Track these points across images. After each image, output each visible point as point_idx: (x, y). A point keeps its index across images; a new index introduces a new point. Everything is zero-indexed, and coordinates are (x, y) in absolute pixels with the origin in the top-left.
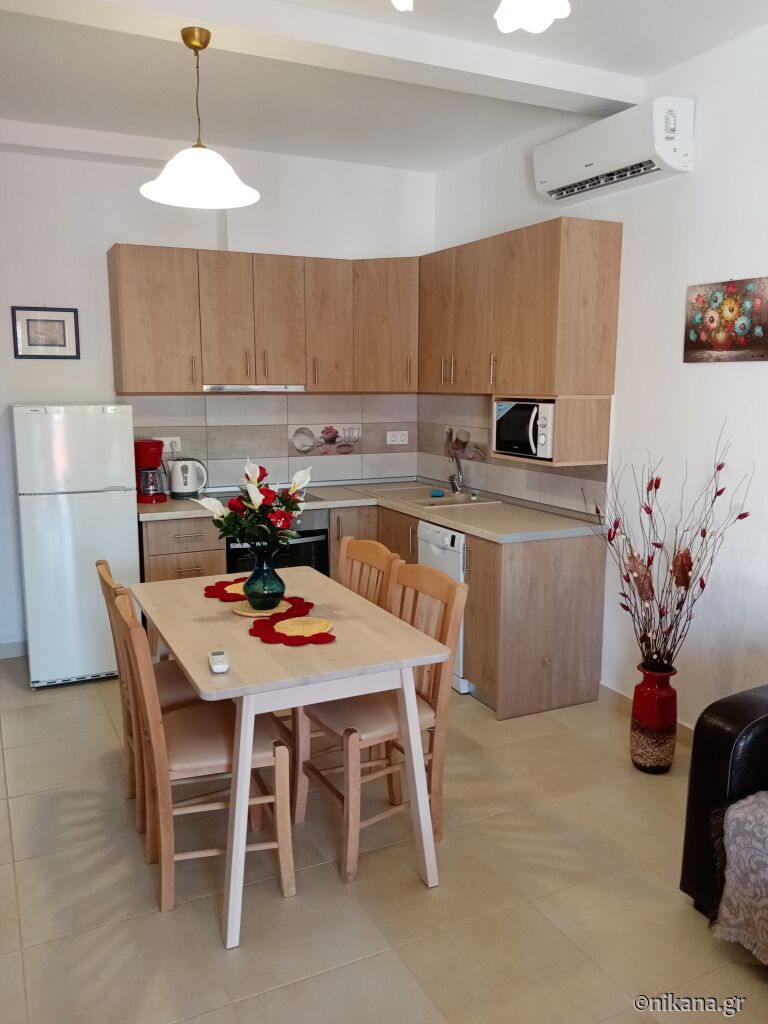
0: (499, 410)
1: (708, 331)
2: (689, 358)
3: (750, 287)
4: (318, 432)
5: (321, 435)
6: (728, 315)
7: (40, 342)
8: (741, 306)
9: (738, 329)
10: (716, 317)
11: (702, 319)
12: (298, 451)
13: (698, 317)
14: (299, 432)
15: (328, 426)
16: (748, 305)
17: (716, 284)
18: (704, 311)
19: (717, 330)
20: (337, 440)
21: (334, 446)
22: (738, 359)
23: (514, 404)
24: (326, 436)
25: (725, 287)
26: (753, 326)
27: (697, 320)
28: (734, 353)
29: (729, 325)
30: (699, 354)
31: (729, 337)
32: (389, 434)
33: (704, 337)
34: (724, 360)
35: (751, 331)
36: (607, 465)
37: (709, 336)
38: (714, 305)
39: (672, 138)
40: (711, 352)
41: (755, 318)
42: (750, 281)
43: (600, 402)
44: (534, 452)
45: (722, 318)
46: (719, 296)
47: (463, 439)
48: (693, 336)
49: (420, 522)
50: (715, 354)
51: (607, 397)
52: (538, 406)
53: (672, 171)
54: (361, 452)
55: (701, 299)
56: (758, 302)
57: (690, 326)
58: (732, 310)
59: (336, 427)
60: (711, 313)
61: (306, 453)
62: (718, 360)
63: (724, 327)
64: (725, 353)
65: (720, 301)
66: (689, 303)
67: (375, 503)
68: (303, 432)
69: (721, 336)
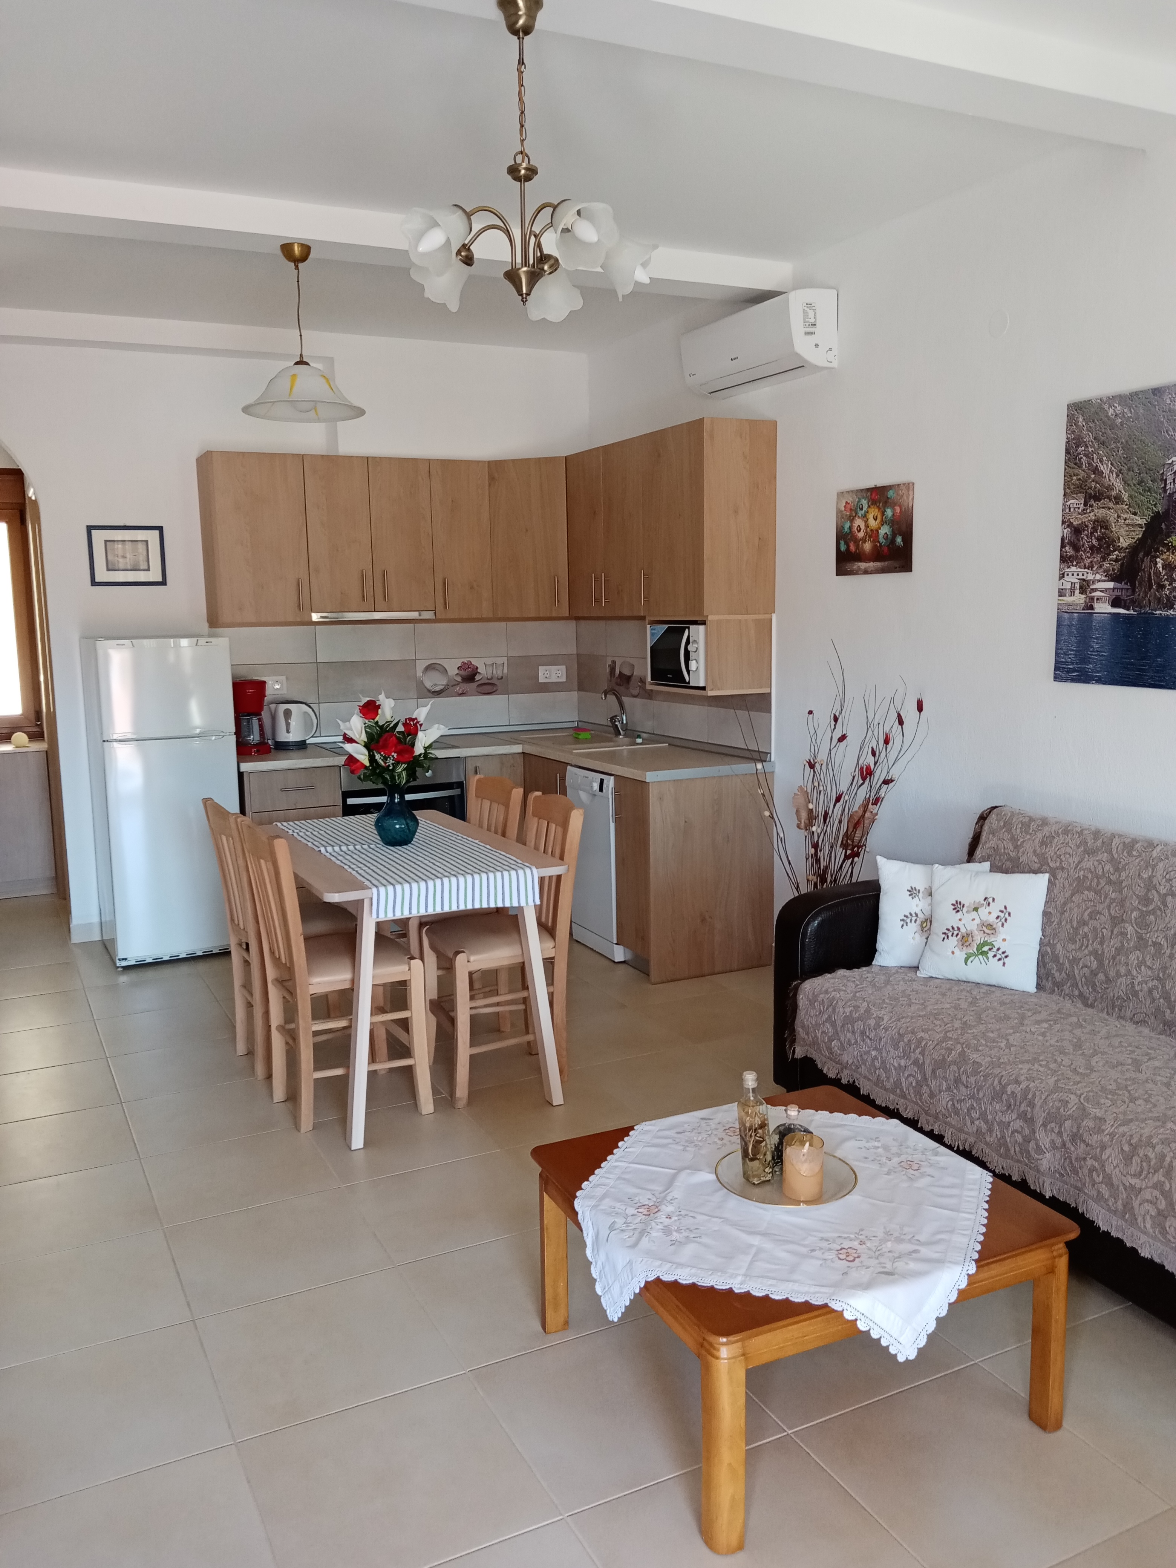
0: (652, 635)
1: (856, 541)
2: (841, 571)
3: (891, 494)
4: (452, 667)
5: (457, 671)
6: (873, 524)
7: (121, 566)
8: (883, 514)
9: (881, 540)
10: (863, 527)
11: (850, 528)
12: (429, 691)
13: (847, 525)
14: (429, 668)
15: (465, 660)
16: (889, 512)
17: (861, 490)
18: (852, 519)
19: (864, 540)
20: (477, 678)
21: (473, 685)
22: (883, 571)
23: (666, 626)
24: (463, 673)
25: (869, 494)
26: (894, 535)
27: (846, 529)
28: (879, 564)
29: (873, 534)
30: (849, 566)
31: (875, 547)
32: (541, 669)
33: (852, 548)
34: (872, 573)
35: (893, 541)
36: (770, 694)
37: (857, 547)
38: (861, 513)
39: (812, 333)
40: (860, 564)
41: (896, 526)
42: (890, 487)
43: (757, 622)
44: (687, 680)
45: (867, 526)
46: (864, 502)
47: (627, 672)
48: (843, 548)
49: (569, 767)
50: (863, 565)
51: (767, 616)
52: (688, 628)
53: (816, 369)
54: (507, 692)
55: (849, 506)
56: (898, 509)
57: (842, 536)
58: (875, 519)
59: (475, 662)
60: (859, 522)
61: (438, 694)
62: (866, 572)
63: (870, 537)
64: (871, 565)
65: (865, 509)
66: (839, 512)
67: (521, 751)
68: (434, 669)
69: (867, 546)
